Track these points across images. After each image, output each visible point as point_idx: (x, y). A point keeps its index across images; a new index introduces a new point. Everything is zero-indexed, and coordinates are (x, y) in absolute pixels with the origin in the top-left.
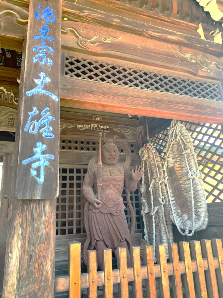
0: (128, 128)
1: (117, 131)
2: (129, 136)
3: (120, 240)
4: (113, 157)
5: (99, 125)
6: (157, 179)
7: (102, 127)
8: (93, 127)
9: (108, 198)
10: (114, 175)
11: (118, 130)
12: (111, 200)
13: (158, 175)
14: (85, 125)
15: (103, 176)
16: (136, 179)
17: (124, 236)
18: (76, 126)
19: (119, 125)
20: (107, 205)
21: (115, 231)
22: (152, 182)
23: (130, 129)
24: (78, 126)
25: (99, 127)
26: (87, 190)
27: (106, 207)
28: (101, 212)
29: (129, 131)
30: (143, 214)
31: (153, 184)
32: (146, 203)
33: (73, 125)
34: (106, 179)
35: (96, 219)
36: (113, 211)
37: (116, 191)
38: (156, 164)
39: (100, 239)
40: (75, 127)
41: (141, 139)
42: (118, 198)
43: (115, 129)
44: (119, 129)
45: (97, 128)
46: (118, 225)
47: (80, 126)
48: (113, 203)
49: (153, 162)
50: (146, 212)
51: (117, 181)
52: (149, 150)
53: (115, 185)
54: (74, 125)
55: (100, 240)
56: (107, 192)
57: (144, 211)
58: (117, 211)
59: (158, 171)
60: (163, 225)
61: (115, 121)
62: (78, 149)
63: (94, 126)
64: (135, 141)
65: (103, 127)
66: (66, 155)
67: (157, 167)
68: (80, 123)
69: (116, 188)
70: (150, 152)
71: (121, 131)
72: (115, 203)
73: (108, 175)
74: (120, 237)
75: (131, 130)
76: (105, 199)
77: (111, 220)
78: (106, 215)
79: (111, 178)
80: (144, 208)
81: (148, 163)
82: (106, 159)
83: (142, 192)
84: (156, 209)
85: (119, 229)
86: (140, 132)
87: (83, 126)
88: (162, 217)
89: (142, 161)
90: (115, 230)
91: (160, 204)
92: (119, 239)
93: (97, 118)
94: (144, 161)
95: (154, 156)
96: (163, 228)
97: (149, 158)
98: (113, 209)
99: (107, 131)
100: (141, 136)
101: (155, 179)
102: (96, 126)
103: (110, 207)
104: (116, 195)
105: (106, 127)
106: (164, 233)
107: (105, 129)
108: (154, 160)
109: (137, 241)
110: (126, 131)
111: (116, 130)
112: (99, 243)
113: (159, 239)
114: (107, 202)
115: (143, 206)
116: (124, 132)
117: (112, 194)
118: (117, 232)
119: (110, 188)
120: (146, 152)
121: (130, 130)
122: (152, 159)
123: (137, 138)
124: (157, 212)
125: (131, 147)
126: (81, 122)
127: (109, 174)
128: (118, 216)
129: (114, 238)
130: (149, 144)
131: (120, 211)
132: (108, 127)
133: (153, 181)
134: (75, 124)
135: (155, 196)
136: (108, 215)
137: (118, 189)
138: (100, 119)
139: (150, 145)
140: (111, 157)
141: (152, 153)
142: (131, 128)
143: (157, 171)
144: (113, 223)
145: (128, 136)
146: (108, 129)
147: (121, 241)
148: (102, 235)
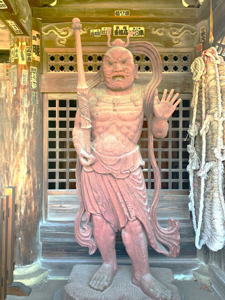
0: (180, 27)
1: (158, 34)
2: (180, 41)
3: (127, 217)
4: (120, 73)
5: (127, 27)
6: (217, 113)
7: (131, 29)
8: (116, 30)
9: (106, 150)
10: (120, 110)
11: (160, 32)
12: (111, 153)
13: (220, 106)
14: (103, 29)
15: (100, 111)
16: (161, 115)
17: (133, 212)
18: (89, 31)
19: (162, 23)
20: (105, 162)
21: (120, 204)
22: (207, 120)
23: (182, 29)
24: (91, 31)
25: (126, 30)
26: (76, 134)
27: (103, 164)
28: (94, 171)
29: (181, 33)
30: (189, 171)
31: (209, 123)
32: (195, 154)
33: (84, 31)
34: (104, 117)
35: (89, 181)
36: (114, 172)
37: (123, 137)
38: (218, 86)
39: (96, 211)
40: (87, 33)
41: (201, 44)
42: (125, 151)
43: (154, 31)
44: (163, 29)
45: (124, 32)
46: (124, 193)
47: (96, 31)
48: (114, 158)
49: (212, 84)
50: (194, 168)
51: (124, 120)
52: (209, 60)
53: (121, 128)
54: (85, 29)
55: (96, 213)
56: (106, 139)
57: (192, 166)
58: (122, 171)
59: (220, 99)
60: (218, 196)
61: (154, 14)
62: (93, 69)
63: (118, 28)
64: (191, 50)
65: (134, 29)
66: (72, 79)
67: (219, 92)
68: (95, 25)
69: (123, 133)
70: (211, 64)
71: (165, 33)
72: (118, 158)
73: (109, 110)
74: (126, 213)
75: (184, 29)
76: (100, 151)
77: (114, 185)
78: (105, 177)
79: (114, 115)
80: (192, 162)
81: (204, 85)
82: (108, 80)
83: (191, 136)
84: (209, 166)
85: (126, 200)
86: (201, 32)
87: (100, 30)
88: (217, 181)
89: (195, 83)
90: (119, 200)
91: (216, 160)
92: (125, 217)
93: (122, 12)
94: (198, 83)
95: (217, 71)
96: (218, 199)
97: (207, 76)
98: (115, 169)
99: (140, 36)
100: (203, 39)
101: (213, 114)
102: (121, 28)
103: (109, 165)
104: (122, 145)
105: (139, 28)
106: (218, 208)
107: (137, 31)
108: (215, 78)
109: (180, 206)
110: (175, 33)
111: (156, 32)
112: (96, 217)
113: (209, 215)
114: (104, 156)
115: (190, 159)
116: (171, 34)
117: (113, 143)
118: (123, 205)
119: (111, 133)
120: (202, 65)
121: (182, 31)
122: (212, 77)
123: (195, 45)
124: (210, 172)
125: (184, 62)
126: (96, 23)
127: (111, 107)
128: (126, 179)
129: (118, 212)
130: (210, 51)
131: (128, 172)
132: (142, 29)
133: (209, 118)
134: (87, 28)
135: (211, 144)
136: (108, 176)
137: (126, 135)
138: (127, 13)
139: (213, 52)
140: (115, 74)
141: (214, 67)
142: (185, 25)
143: (218, 100)
144: (116, 190)
145: (177, 42)
146: (142, 31)
147: (128, 220)
148: (98, 206)
